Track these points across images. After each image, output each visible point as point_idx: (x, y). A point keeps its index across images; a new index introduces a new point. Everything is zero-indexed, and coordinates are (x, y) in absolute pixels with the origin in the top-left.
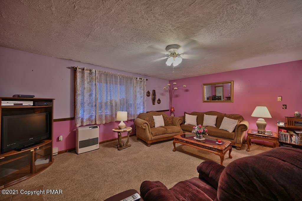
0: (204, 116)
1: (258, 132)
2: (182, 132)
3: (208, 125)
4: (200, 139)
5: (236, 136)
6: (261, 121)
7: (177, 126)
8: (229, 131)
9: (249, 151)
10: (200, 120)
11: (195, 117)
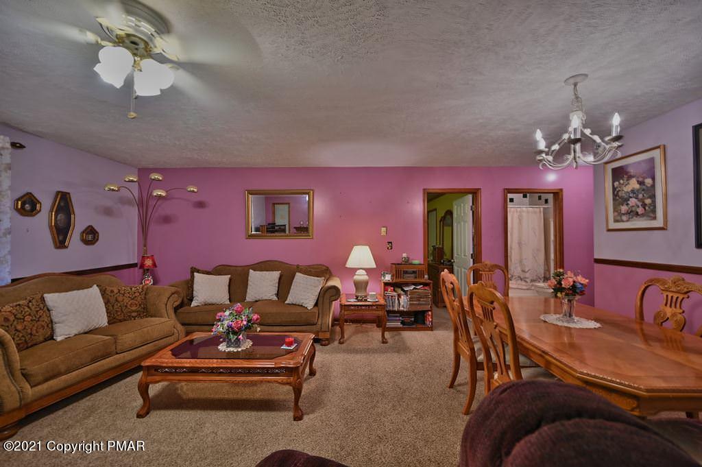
0: (250, 275)
1: (357, 297)
2: (183, 334)
3: (258, 298)
4: (239, 347)
5: (320, 316)
6: (361, 276)
7: (162, 317)
8: (306, 306)
9: (343, 343)
10: (238, 288)
11: (225, 279)
